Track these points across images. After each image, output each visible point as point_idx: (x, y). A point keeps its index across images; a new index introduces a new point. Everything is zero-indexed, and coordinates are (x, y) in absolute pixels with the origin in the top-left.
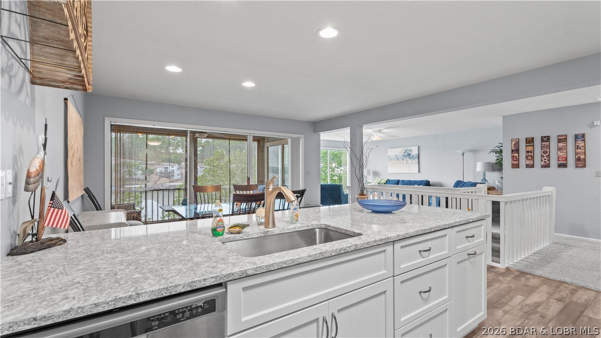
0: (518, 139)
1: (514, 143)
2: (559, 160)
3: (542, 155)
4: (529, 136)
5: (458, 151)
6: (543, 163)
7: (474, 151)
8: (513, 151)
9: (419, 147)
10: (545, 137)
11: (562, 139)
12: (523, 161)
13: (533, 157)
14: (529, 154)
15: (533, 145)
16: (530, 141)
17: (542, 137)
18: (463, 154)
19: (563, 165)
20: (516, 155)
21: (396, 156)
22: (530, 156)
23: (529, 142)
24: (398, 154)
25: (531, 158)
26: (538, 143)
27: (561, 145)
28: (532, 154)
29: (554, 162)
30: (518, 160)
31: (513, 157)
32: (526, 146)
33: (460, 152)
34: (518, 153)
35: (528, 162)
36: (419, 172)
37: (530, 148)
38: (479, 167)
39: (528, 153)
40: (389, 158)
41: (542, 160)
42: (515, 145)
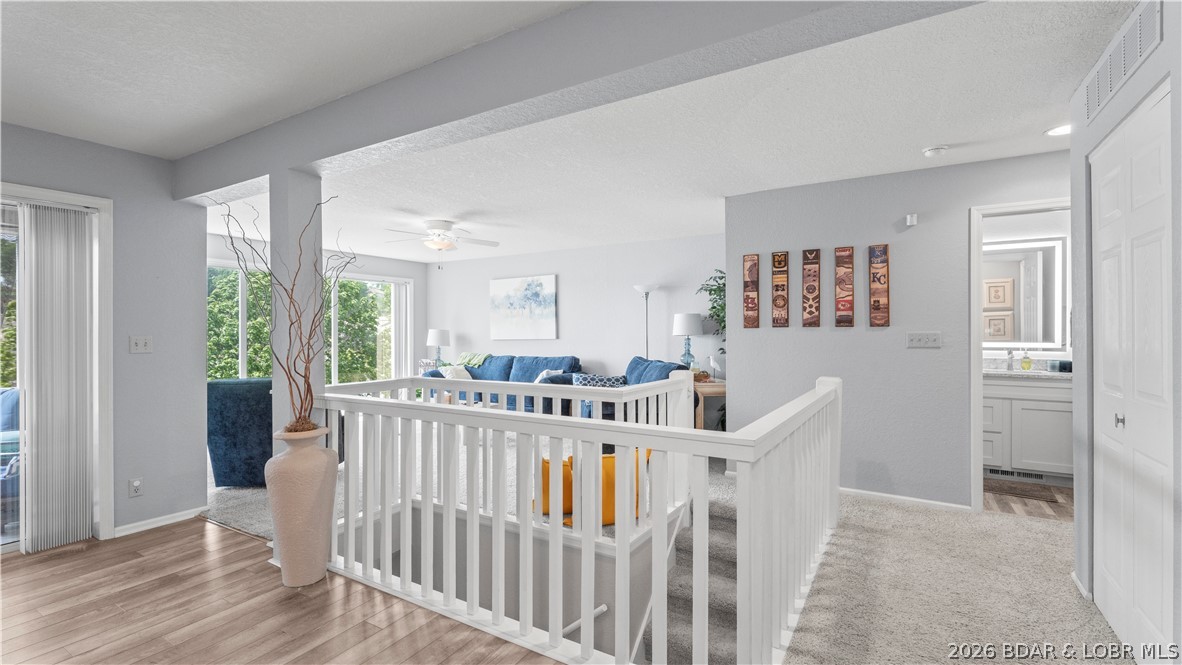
0: (758, 255)
1: (748, 265)
2: (838, 309)
3: (804, 297)
4: (780, 248)
5: (636, 287)
6: (806, 316)
7: (668, 288)
8: (746, 285)
9: (557, 277)
10: (811, 252)
11: (844, 258)
12: (767, 312)
13: (786, 301)
14: (780, 293)
15: (787, 272)
16: (781, 261)
17: (804, 252)
18: (647, 294)
19: (845, 322)
20: (753, 295)
21: (508, 297)
22: (781, 300)
23: (780, 264)
24: (512, 293)
25: (782, 303)
26: (796, 264)
27: (842, 271)
28: (784, 293)
29: (828, 314)
30: (756, 308)
31: (746, 299)
32: (774, 273)
33: (640, 289)
34: (758, 291)
35: (777, 313)
36: (558, 337)
37: (781, 279)
38: (679, 326)
39: (777, 290)
40: (493, 302)
41: (804, 309)
42: (750, 270)
